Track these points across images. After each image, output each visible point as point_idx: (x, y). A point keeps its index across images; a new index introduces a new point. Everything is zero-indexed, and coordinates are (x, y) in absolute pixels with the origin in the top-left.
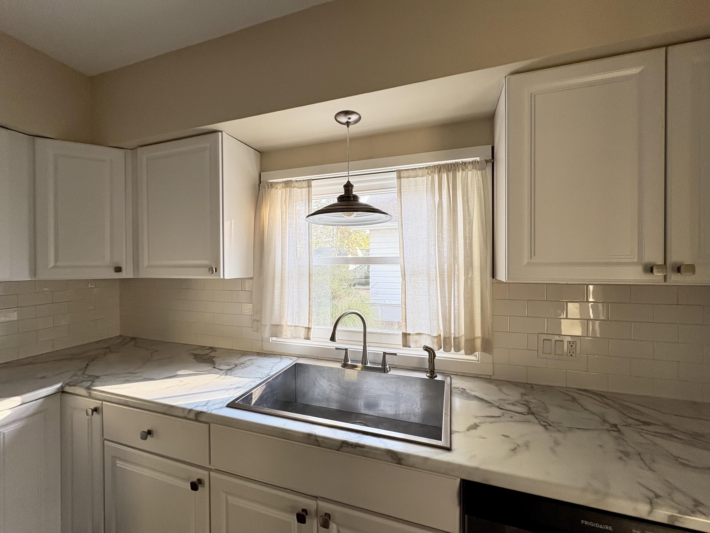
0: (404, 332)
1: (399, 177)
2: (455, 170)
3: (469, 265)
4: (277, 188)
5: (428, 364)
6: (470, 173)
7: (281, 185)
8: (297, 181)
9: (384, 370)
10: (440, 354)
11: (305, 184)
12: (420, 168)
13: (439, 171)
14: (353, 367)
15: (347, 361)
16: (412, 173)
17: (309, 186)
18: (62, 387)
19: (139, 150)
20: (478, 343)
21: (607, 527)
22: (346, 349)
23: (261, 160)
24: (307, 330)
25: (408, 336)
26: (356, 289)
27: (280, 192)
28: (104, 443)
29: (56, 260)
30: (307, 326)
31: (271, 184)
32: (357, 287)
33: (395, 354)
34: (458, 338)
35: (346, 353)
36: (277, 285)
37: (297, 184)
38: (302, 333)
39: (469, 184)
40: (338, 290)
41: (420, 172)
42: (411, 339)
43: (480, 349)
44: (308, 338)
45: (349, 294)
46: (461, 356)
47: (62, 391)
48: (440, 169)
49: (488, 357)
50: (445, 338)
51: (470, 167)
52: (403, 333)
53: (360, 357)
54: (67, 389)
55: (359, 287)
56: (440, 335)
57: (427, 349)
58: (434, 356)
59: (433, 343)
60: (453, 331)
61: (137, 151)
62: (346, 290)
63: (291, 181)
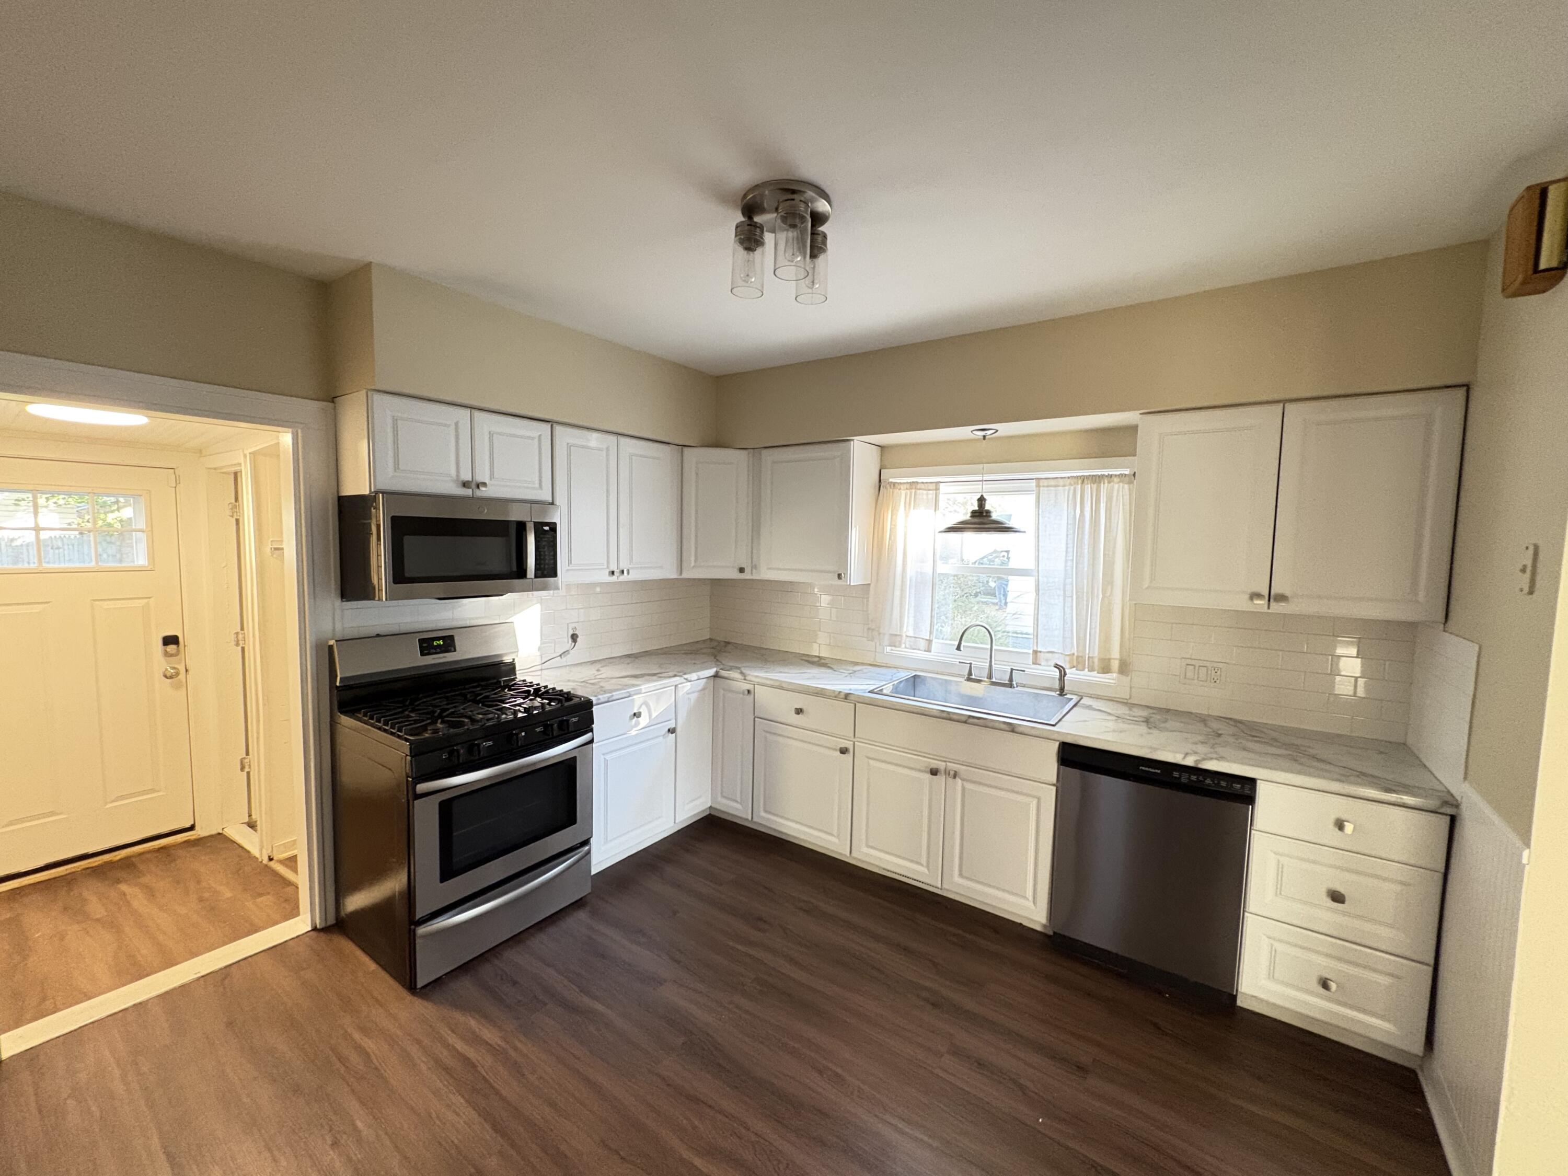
0: (1035, 649)
1: (1038, 486)
2: (1100, 483)
3: (1108, 581)
4: (900, 489)
5: (1058, 682)
6: (1116, 486)
7: (905, 486)
8: (923, 483)
9: (1010, 685)
10: (1071, 674)
11: (933, 486)
12: (1062, 478)
13: (1083, 482)
14: (979, 681)
15: (971, 675)
16: (1052, 482)
17: (937, 489)
18: (717, 672)
19: (765, 452)
20: (1115, 665)
21: (1157, 771)
22: (971, 664)
23: (882, 455)
24: (927, 642)
25: (1039, 654)
26: (978, 603)
27: (903, 492)
28: (754, 720)
29: (696, 561)
30: (928, 638)
31: (894, 484)
32: (981, 598)
33: (1024, 671)
34: (1092, 657)
35: (970, 667)
36: (897, 593)
37: (923, 486)
38: (923, 644)
39: (1115, 498)
40: (943, 602)
41: (1061, 482)
42: (1041, 656)
43: (1117, 671)
44: (929, 650)
45: (965, 611)
46: (1096, 677)
47: (716, 676)
48: (1083, 479)
49: (1125, 680)
50: (1078, 657)
51: (1116, 480)
52: (1034, 651)
53: (986, 673)
54: (723, 673)
55: (985, 600)
56: (1073, 654)
57: (1057, 666)
58: (1065, 674)
59: (1065, 661)
60: (1087, 652)
61: (760, 454)
62: (960, 604)
63: (917, 483)
